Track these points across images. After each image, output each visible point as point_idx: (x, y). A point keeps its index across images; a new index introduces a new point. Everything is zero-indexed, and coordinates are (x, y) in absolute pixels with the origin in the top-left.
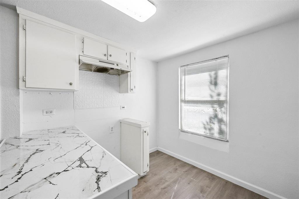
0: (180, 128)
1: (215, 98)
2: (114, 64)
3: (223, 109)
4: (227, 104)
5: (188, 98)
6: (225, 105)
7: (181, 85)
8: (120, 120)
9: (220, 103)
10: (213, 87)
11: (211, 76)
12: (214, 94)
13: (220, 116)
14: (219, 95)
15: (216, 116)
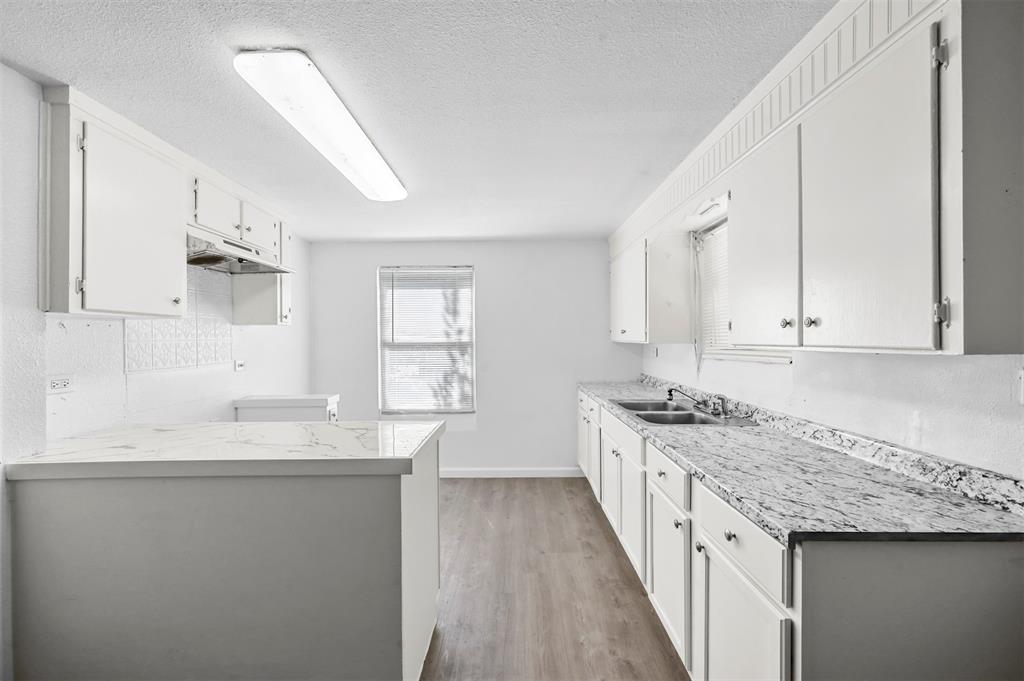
0: (380, 407)
1: (454, 339)
2: (250, 250)
3: (467, 357)
4: (472, 347)
5: (400, 338)
6: (469, 350)
7: (382, 309)
8: (234, 401)
9: (462, 347)
10: (450, 318)
11: (445, 297)
12: (452, 332)
13: (461, 371)
14: (460, 332)
15: (455, 372)
